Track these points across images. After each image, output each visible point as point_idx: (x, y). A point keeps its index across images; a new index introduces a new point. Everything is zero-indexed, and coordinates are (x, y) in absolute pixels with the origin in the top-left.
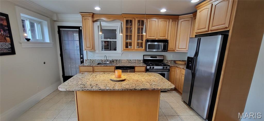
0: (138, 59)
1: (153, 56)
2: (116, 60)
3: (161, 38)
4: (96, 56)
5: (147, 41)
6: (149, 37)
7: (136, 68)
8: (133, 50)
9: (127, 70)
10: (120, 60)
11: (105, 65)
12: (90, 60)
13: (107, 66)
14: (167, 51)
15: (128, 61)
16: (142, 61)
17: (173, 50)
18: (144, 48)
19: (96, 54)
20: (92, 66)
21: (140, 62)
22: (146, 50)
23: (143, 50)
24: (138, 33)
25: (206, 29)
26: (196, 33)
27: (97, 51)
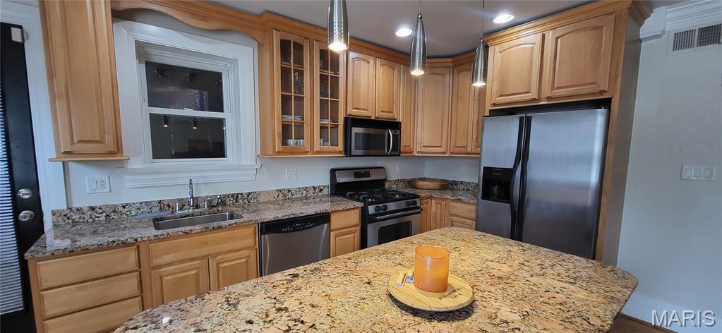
0: (315, 185)
1: (360, 171)
2: (236, 197)
3: (384, 117)
4: (127, 185)
5: (352, 121)
6: (355, 108)
7: (333, 217)
8: (307, 153)
9: (306, 229)
10: (249, 194)
11: (212, 225)
12: (92, 209)
13: (220, 227)
14: (399, 155)
15: (281, 195)
16: (327, 191)
17: (409, 151)
18: (341, 147)
19: (127, 177)
20: (131, 245)
21: (320, 194)
22: (347, 152)
23: (340, 152)
24: (323, 93)
25: (533, 95)
26: (494, 105)
27: (136, 164)
